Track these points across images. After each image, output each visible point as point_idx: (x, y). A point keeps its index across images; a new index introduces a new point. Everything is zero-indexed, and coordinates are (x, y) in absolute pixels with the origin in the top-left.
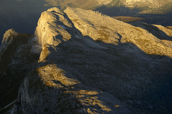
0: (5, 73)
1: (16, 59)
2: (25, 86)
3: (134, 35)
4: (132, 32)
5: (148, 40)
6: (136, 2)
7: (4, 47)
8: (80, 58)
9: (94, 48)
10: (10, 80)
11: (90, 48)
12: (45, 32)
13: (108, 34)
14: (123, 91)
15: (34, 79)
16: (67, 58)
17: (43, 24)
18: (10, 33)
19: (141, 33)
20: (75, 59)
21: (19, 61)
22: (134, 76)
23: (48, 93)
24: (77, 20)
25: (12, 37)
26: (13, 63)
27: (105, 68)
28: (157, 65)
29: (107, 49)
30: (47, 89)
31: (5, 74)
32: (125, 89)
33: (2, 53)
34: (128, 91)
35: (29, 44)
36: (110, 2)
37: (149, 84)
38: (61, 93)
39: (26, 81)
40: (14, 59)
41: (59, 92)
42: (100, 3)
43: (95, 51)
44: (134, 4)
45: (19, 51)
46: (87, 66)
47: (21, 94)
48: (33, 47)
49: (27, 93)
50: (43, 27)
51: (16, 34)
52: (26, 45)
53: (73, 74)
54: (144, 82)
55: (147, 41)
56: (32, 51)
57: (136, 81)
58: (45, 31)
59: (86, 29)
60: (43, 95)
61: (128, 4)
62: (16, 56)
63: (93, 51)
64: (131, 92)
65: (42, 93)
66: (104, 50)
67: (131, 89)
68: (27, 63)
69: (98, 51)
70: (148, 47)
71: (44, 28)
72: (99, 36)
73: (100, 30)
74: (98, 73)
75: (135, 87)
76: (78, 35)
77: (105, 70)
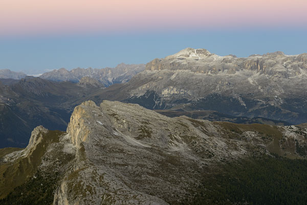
0: (35, 176)
1: (47, 160)
2: (63, 191)
3: (179, 131)
4: (177, 127)
5: (196, 136)
6: (173, 94)
7: (32, 146)
8: (122, 158)
9: (136, 147)
10: (42, 185)
11: (131, 146)
12: (80, 129)
13: (150, 130)
14: (172, 195)
15: (73, 182)
16: (107, 158)
17: (77, 120)
18: (39, 130)
19: (187, 129)
20: (116, 159)
21: (50, 162)
22: (183, 178)
23: (90, 198)
24: (115, 115)
25: (41, 135)
26: (44, 164)
27: (150, 169)
28: (206, 165)
29: (150, 147)
30: (88, 195)
31: (35, 178)
32: (174, 193)
33: (31, 154)
34: (177, 196)
35: (60, 143)
36: (143, 94)
37: (200, 187)
38: (105, 198)
39: (63, 185)
40: (44, 160)
41: (103, 197)
42: (133, 95)
43: (137, 150)
44: (171, 96)
45: (49, 151)
46: (130, 167)
47: (57, 200)
48: (66, 146)
49: (65, 199)
50: (77, 123)
51: (45, 131)
52: (57, 144)
53: (116, 176)
54: (194, 184)
55: (194, 138)
56: (64, 150)
57: (186, 184)
58: (79, 127)
59: (125, 124)
60: (85, 200)
61: (165, 96)
62: (47, 156)
63: (135, 150)
64: (181, 196)
65: (84, 199)
66: (146, 148)
67: (180, 193)
68: (60, 165)
69: (140, 150)
70: (196, 144)
71: (79, 124)
72: (141, 132)
73: (141, 126)
74: (143, 176)
75: (184, 190)
76: (116, 131)
77: (150, 171)
